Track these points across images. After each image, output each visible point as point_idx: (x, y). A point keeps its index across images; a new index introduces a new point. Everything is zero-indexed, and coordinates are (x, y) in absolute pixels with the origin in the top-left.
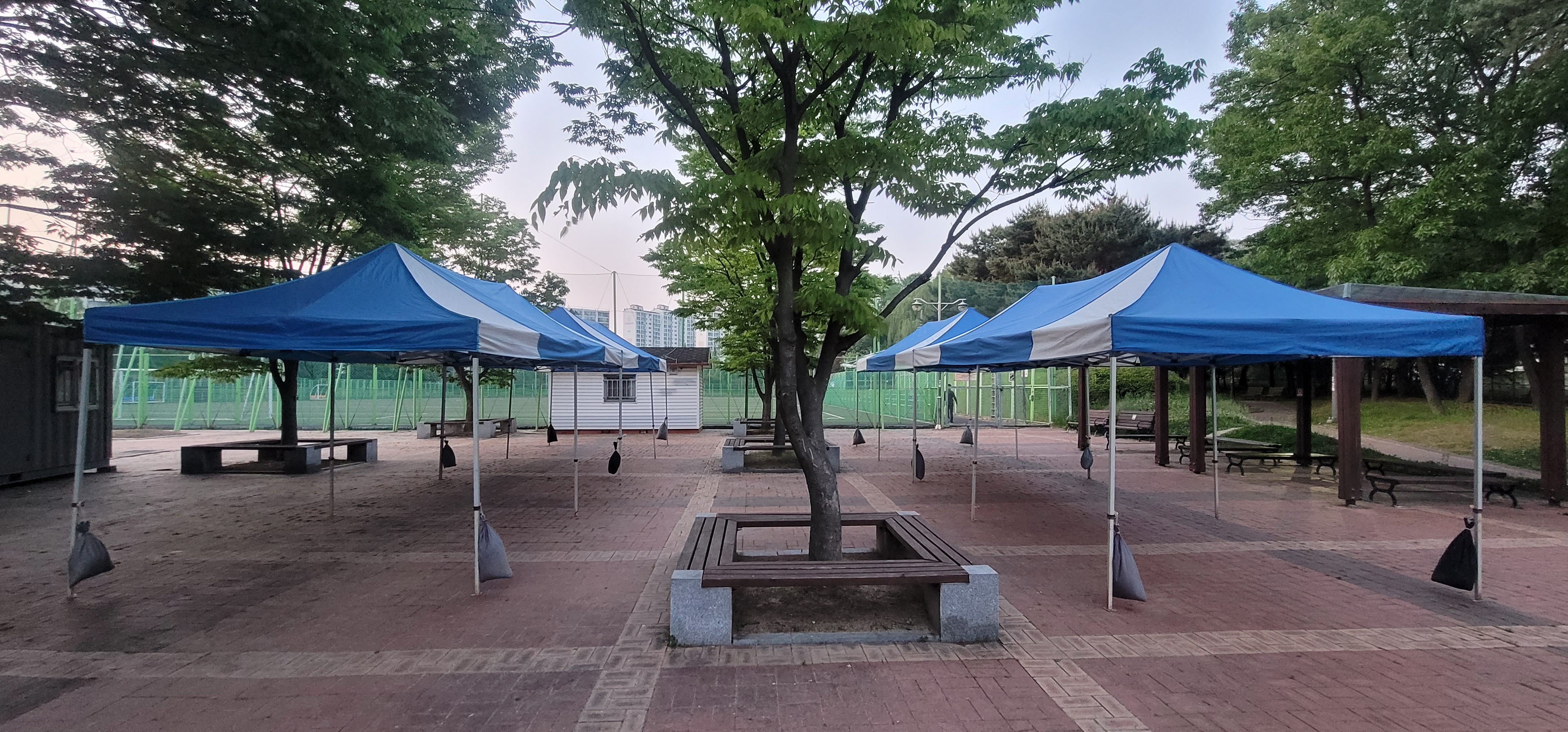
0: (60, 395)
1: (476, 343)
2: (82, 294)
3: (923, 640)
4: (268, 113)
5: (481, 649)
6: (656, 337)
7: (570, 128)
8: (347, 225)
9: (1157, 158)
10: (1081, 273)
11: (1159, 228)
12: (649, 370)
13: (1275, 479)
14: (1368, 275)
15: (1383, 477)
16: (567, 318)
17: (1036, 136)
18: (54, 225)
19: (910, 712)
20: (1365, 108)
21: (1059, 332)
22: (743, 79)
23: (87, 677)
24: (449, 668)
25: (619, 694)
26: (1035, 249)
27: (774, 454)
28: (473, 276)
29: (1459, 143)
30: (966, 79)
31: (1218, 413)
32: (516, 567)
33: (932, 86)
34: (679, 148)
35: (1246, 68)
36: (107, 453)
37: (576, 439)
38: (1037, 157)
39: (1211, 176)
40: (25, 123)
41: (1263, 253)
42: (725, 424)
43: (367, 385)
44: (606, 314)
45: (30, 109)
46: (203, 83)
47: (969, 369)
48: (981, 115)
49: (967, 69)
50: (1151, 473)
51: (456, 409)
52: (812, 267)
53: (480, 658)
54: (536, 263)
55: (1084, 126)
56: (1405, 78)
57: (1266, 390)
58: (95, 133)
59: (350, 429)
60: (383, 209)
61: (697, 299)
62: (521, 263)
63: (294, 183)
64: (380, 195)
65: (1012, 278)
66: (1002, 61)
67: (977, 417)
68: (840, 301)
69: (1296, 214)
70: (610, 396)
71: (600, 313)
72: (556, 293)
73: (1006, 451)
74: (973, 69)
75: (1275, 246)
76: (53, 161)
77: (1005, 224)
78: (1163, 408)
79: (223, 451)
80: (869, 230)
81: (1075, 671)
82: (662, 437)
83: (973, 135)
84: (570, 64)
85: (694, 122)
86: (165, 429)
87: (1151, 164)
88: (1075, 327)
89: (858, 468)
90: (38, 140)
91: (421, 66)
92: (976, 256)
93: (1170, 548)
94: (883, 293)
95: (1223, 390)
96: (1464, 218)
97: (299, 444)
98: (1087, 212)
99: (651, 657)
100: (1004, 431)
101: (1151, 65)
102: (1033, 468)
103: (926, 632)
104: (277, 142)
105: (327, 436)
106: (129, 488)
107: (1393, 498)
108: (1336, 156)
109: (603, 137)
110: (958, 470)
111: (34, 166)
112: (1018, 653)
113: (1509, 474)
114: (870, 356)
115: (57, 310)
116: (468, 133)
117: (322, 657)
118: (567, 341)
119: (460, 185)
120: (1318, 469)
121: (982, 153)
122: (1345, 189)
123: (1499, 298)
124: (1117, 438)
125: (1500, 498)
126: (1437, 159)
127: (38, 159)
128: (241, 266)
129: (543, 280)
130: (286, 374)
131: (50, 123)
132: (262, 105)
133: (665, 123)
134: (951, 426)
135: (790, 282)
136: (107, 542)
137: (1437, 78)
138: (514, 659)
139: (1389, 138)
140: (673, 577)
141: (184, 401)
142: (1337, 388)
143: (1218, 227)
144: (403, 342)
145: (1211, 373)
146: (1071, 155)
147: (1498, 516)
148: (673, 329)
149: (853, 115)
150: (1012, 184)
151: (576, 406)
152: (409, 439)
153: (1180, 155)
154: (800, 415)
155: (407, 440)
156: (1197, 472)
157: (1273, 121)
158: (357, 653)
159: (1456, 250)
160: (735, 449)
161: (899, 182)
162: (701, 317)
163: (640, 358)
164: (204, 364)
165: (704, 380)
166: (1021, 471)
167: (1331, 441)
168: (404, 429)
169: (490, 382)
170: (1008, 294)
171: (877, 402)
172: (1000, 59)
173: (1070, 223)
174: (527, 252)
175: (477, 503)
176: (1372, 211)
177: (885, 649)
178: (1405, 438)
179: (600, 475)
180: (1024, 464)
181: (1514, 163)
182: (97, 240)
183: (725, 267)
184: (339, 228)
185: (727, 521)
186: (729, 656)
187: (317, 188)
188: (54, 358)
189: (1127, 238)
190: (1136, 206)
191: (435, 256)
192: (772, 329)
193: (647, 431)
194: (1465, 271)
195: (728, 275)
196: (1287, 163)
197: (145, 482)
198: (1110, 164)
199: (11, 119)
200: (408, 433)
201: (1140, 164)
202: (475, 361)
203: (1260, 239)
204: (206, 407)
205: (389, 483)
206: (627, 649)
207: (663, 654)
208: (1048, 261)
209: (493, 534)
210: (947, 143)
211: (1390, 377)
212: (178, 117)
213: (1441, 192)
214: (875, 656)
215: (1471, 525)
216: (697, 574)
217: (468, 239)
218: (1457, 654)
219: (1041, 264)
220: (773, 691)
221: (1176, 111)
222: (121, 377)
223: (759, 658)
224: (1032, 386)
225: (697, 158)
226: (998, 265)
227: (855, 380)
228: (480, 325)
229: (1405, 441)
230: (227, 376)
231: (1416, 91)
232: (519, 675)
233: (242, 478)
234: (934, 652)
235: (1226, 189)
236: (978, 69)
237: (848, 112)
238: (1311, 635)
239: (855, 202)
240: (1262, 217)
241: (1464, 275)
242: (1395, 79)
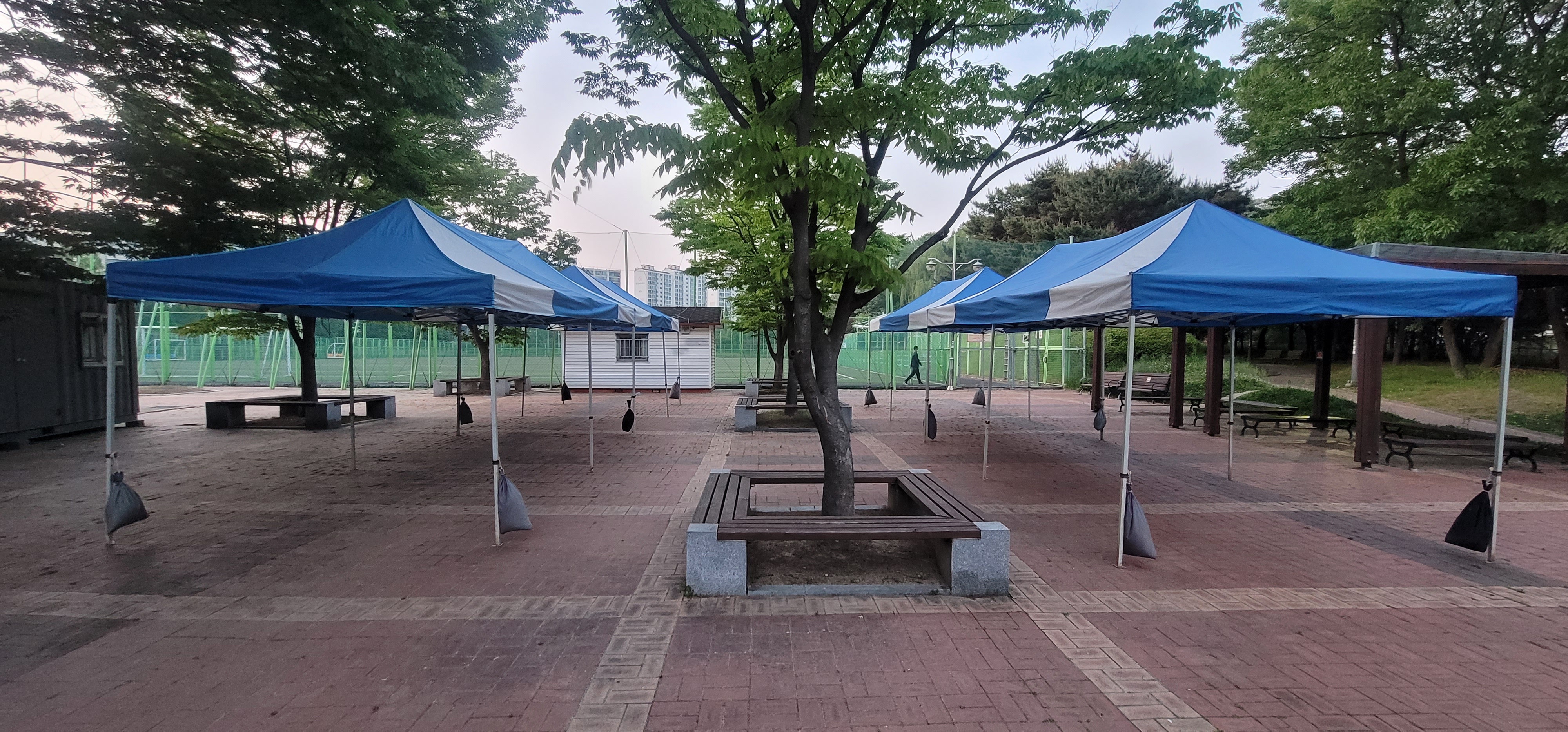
0: (86, 352)
1: (491, 300)
2: (102, 251)
3: (934, 593)
4: (276, 66)
5: (503, 597)
6: (667, 298)
7: (580, 80)
8: (358, 182)
9: (1185, 110)
10: (1100, 233)
11: (1182, 186)
12: (662, 329)
13: (1290, 441)
14: (1397, 234)
15: (1401, 440)
16: (579, 276)
17: (1060, 86)
18: (71, 179)
19: (921, 661)
20: (1406, 59)
21: (1077, 290)
22: (758, 27)
23: (130, 617)
24: (473, 613)
25: (639, 640)
26: (1053, 208)
27: (786, 413)
28: (485, 234)
29: (1502, 96)
30: (989, 27)
31: (1235, 375)
32: (533, 519)
33: (954, 34)
34: (691, 102)
35: (1281, 16)
36: (134, 408)
37: (590, 398)
38: (1061, 108)
39: (1239, 131)
40: (35, 77)
41: (1289, 211)
42: (737, 384)
43: (383, 344)
44: (617, 274)
45: (40, 62)
46: (210, 35)
47: (982, 329)
48: (1003, 65)
49: (990, 16)
50: (1164, 435)
51: (472, 368)
52: (826, 225)
53: (503, 605)
54: (547, 221)
55: (1111, 75)
56: (1449, 27)
57: (1284, 353)
58: (104, 86)
59: (367, 386)
60: (394, 164)
61: (710, 258)
62: (532, 221)
63: (304, 139)
64: (390, 150)
65: (1029, 238)
66: (1027, 7)
67: (991, 378)
68: (857, 257)
69: (1325, 172)
70: (622, 356)
71: (611, 273)
72: (567, 251)
73: (1018, 412)
74: (996, 16)
75: (1303, 205)
76: (64, 116)
77: (1022, 182)
78: (1179, 371)
79: (246, 407)
80: (885, 187)
81: (1084, 624)
82: (675, 396)
83: (994, 85)
84: (579, 12)
85: (709, 73)
86: (189, 385)
87: (1179, 116)
88: (1097, 285)
89: (869, 428)
90: (49, 96)
91: (429, 15)
92: (993, 215)
93: (1181, 508)
94: (898, 253)
95: (1241, 353)
96: (1503, 175)
97: (319, 400)
98: (1108, 169)
99: (668, 606)
100: (1017, 392)
101: (1184, 10)
102: (1045, 429)
103: (937, 586)
104: (286, 96)
105: (347, 393)
106: (158, 441)
107: (1410, 461)
108: (1371, 111)
109: (615, 89)
110: (970, 431)
111: (46, 121)
112: (1028, 607)
113: (1531, 439)
114: (883, 316)
115: (77, 265)
116: (477, 86)
117: (351, 602)
118: (581, 298)
119: (470, 140)
120: (1334, 432)
121: (1004, 104)
122: (1378, 145)
123: (1533, 259)
124: (1133, 399)
125: (1519, 462)
126: (1478, 113)
127: (49, 114)
128: (256, 222)
129: (555, 238)
130: (304, 331)
131: (60, 78)
132: (268, 57)
133: (678, 73)
134: (963, 388)
135: (806, 239)
136: (142, 493)
137: (1483, 27)
138: (535, 607)
139: (1429, 91)
140: (689, 530)
141: (206, 359)
142: (1358, 350)
143: (1243, 185)
144: (417, 298)
145: (1230, 336)
146: (1097, 107)
147: (1515, 480)
148: (685, 289)
149: (869, 66)
150: (1034, 137)
151: (590, 365)
152: (426, 397)
153: (1210, 107)
154: (814, 372)
155: (424, 397)
156: (1211, 434)
157: (1306, 73)
158: (385, 599)
159: (1491, 210)
160: (747, 408)
161: (917, 135)
162: (714, 276)
163: (653, 317)
164: (224, 321)
165: (716, 341)
166: (1033, 432)
167: (1350, 404)
168: (421, 387)
169: (504, 341)
170: (1024, 254)
171: (890, 364)
172: (1024, 5)
173: (1090, 180)
174: (538, 210)
175: (496, 457)
176: (1406, 168)
177: (896, 601)
178: (1425, 402)
179: (614, 432)
180: (1036, 425)
181: (1559, 117)
182: (113, 195)
183: (737, 224)
184: (351, 184)
185: (741, 477)
186: (743, 606)
187: (327, 144)
188: (78, 314)
189: (1149, 196)
190: (1159, 163)
191: (446, 214)
192: (785, 288)
193: (659, 390)
194: (1499, 230)
195: (740, 233)
196: (1318, 117)
197: (173, 436)
198: (1136, 116)
199: (19, 73)
200: (425, 391)
201: (1168, 116)
202: (491, 317)
203: (1287, 197)
204: (226, 365)
205: (408, 439)
206: (644, 598)
207: (680, 603)
208: (1066, 221)
209: (514, 490)
210: (968, 95)
211: (1413, 341)
212: (187, 70)
213: (1480, 149)
214: (887, 607)
215: (1488, 487)
216: (712, 527)
217: (480, 196)
218: (1468, 613)
219: (1059, 223)
220: (787, 640)
221: (1208, 58)
222: (143, 335)
223: (773, 608)
224: (1046, 348)
225: (710, 113)
226: (1014, 224)
227: (868, 342)
228: (495, 281)
229: (1425, 406)
230: (247, 333)
231: (1460, 40)
232: (541, 622)
233: (265, 433)
234: (945, 605)
235: (1253, 145)
236: (1001, 16)
237: (866, 61)
238: (1320, 593)
239: (872, 157)
240: (1290, 174)
241: (1497, 234)
242: (1438, 28)
